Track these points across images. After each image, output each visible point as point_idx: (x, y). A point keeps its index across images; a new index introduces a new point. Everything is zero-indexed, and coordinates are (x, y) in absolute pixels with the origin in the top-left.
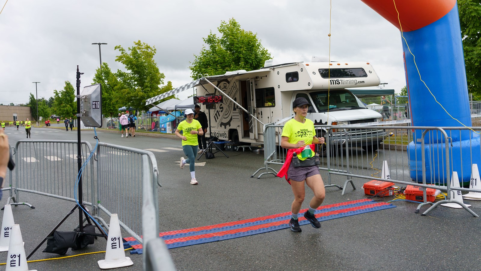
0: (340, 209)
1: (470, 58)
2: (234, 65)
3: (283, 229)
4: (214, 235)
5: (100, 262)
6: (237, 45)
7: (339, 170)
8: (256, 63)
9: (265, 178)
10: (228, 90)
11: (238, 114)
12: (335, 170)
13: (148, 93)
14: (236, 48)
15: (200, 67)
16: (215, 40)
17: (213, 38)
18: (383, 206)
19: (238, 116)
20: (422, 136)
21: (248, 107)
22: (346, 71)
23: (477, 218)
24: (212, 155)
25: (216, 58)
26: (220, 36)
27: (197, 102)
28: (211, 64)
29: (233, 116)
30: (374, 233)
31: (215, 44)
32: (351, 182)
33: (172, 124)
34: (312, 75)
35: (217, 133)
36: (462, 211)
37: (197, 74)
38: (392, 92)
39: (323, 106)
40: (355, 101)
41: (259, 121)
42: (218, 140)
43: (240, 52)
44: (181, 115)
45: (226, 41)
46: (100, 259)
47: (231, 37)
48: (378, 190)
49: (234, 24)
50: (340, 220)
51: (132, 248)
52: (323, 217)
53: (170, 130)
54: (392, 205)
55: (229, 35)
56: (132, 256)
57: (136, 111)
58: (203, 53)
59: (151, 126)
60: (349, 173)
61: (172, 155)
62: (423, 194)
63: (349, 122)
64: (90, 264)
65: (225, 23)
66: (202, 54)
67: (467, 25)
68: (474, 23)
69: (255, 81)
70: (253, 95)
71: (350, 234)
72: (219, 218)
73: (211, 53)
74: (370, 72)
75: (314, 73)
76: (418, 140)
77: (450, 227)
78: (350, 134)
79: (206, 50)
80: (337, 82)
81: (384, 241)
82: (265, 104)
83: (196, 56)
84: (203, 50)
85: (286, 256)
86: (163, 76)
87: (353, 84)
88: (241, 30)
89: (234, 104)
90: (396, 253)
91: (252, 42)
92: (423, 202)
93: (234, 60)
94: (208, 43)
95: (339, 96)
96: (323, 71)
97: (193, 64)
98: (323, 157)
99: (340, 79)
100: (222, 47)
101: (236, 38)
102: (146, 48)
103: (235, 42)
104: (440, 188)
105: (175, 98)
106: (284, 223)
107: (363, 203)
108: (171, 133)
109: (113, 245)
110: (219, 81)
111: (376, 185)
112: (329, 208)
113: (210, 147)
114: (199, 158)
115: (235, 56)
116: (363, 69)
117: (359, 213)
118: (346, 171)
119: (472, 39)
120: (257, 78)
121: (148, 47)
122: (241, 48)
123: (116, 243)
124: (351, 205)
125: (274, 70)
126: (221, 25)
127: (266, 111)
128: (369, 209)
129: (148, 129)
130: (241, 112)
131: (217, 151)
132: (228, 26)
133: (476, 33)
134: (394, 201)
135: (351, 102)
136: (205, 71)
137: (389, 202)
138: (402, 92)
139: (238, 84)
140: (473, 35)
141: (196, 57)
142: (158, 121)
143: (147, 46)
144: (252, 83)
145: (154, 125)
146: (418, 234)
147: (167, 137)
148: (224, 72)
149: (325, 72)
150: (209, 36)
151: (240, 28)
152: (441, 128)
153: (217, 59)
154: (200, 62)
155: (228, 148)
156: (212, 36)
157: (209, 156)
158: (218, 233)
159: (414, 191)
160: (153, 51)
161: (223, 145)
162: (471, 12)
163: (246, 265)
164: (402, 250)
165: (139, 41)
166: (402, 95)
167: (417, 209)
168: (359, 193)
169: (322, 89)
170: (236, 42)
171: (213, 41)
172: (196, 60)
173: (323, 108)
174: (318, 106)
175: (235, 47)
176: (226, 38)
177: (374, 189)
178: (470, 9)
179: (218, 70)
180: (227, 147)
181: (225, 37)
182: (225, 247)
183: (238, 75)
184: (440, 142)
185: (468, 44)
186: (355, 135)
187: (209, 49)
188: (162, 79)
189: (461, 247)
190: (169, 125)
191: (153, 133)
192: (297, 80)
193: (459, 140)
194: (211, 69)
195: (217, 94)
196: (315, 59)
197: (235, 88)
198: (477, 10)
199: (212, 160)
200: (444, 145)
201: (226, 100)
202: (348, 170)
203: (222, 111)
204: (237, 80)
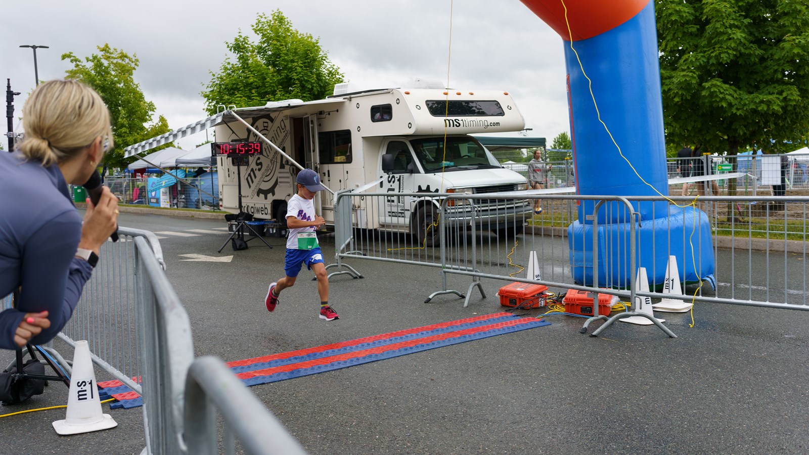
0: (462, 328)
1: (666, 90)
2: (281, 91)
3: (370, 362)
4: (255, 374)
5: (55, 424)
6: (286, 57)
7: (461, 267)
8: (319, 89)
9: (337, 281)
10: (272, 134)
11: (289, 175)
12: (454, 266)
13: (124, 137)
14: (285, 62)
15: (221, 93)
16: (246, 46)
17: (244, 43)
18: (531, 324)
19: (288, 177)
20: (595, 211)
21: (306, 162)
22: (471, 105)
23: (674, 340)
24: (244, 244)
25: (248, 77)
26: (255, 40)
27: (217, 153)
28: (241, 89)
29: (280, 177)
30: (518, 364)
31: (247, 54)
32: (479, 286)
33: (171, 192)
34: (414, 111)
35: (252, 207)
36: (652, 330)
37: (214, 106)
38: (541, 142)
39: (432, 162)
40: (484, 155)
41: (325, 187)
42: (253, 220)
43: (291, 70)
44: (186, 177)
45: (266, 50)
46: (57, 419)
47: (275, 42)
48: (522, 299)
49: (281, 20)
50: (464, 346)
51: (113, 399)
52: (436, 342)
53: (167, 202)
54: (544, 321)
55: (271, 38)
56: (113, 412)
57: (105, 169)
58: (226, 69)
59: (133, 194)
60: (476, 271)
61: (172, 244)
62: (593, 304)
63: (474, 190)
64: (39, 428)
65: (265, 18)
66: (223, 71)
67: (664, 35)
68: (675, 33)
69: (318, 119)
70: (314, 143)
71: (480, 368)
72: (262, 347)
73: (240, 69)
74: (509, 108)
75: (418, 107)
76: (588, 217)
77: (635, 354)
78: (479, 209)
79: (231, 63)
80: (455, 123)
81: (534, 377)
82: (336, 158)
83: (214, 73)
84: (226, 64)
85: (377, 404)
86: (151, 107)
87: (482, 127)
88: (291, 30)
89: (282, 156)
90: (553, 395)
91: (311, 54)
92: (593, 316)
93: (280, 83)
94: (234, 52)
95: (458, 147)
96: (433, 103)
97: (208, 87)
98: (435, 247)
99: (460, 118)
100: (259, 59)
101: (283, 44)
102: (121, 57)
103: (281, 51)
104: (620, 293)
105: (175, 147)
106: (373, 352)
107: (498, 319)
108: (169, 207)
109: (80, 393)
110: (255, 118)
111: (519, 289)
112: (444, 327)
113: (240, 231)
114: (220, 249)
115: (283, 77)
116: (499, 103)
117: (493, 334)
118: (471, 269)
119: (669, 58)
120: (321, 113)
121: (123, 56)
122: (292, 61)
123: (85, 391)
124: (480, 323)
125: (351, 100)
126: (257, 21)
127: (337, 170)
128: (508, 328)
129: (127, 201)
130: (293, 172)
131: (251, 237)
132: (270, 23)
133: (676, 49)
134: (547, 316)
135: (478, 157)
136: (229, 99)
137: (540, 316)
138: (554, 143)
139: (287, 123)
140: (672, 52)
141: (214, 75)
142: (145, 187)
143: (122, 53)
144: (312, 122)
145: (138, 193)
146: (586, 366)
147: (161, 214)
148: (264, 102)
149: (436, 105)
150: (236, 40)
151: (291, 28)
152: (624, 198)
153: (251, 80)
154: (220, 85)
155: (271, 232)
156: (242, 40)
157: (238, 246)
158: (263, 371)
159: (578, 300)
160: (134, 63)
161: (262, 227)
162: (671, 14)
163: (313, 420)
164: (563, 390)
165: (107, 46)
166: (555, 148)
167: (584, 327)
168: (491, 303)
169: (431, 133)
170: (284, 52)
171: (244, 48)
172: (214, 81)
173: (432, 167)
174: (424, 163)
175: (283, 59)
176: (266, 45)
177: (515, 296)
178: (669, 9)
179: (253, 99)
180: (268, 230)
181: (264, 42)
182: (275, 393)
183: (289, 107)
184: (622, 221)
185: (664, 66)
186: (487, 210)
187: (237, 63)
188: (150, 113)
189: (652, 383)
190: (165, 193)
191: (136, 207)
192: (390, 119)
193: (651, 219)
194: (241, 97)
195: (252, 139)
196: (419, 84)
197: (283, 129)
198: (680, 11)
199: (243, 253)
200: (626, 227)
201: (267, 150)
202: (475, 267)
203: (259, 170)
204: (286, 117)
